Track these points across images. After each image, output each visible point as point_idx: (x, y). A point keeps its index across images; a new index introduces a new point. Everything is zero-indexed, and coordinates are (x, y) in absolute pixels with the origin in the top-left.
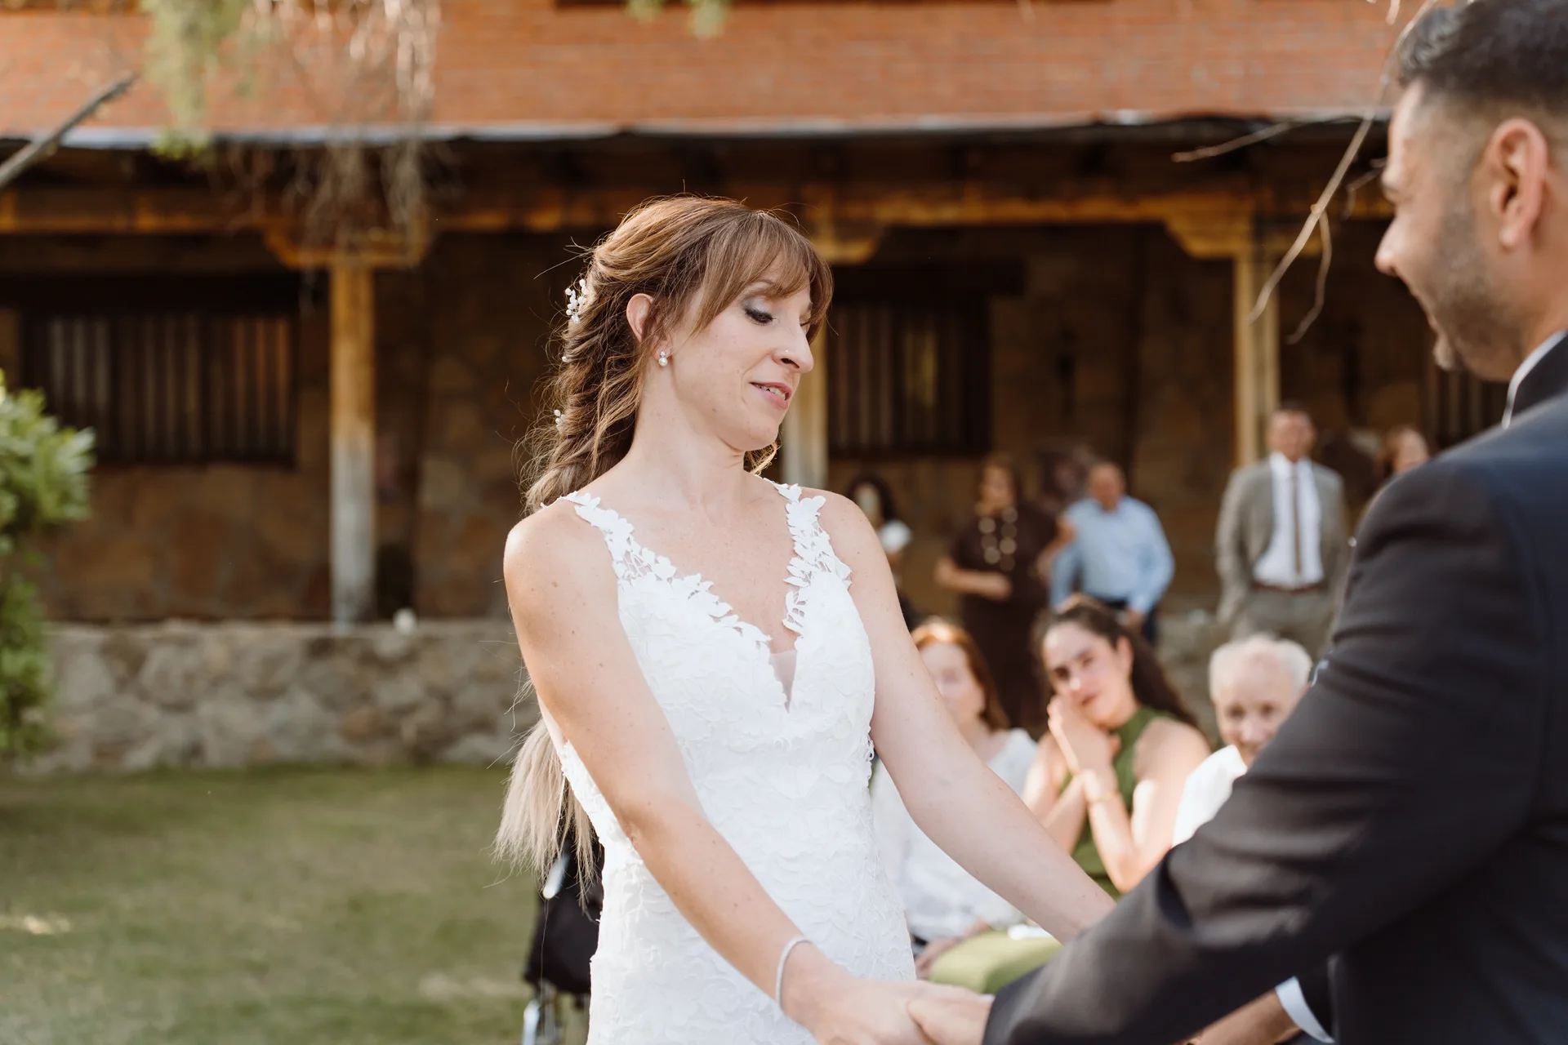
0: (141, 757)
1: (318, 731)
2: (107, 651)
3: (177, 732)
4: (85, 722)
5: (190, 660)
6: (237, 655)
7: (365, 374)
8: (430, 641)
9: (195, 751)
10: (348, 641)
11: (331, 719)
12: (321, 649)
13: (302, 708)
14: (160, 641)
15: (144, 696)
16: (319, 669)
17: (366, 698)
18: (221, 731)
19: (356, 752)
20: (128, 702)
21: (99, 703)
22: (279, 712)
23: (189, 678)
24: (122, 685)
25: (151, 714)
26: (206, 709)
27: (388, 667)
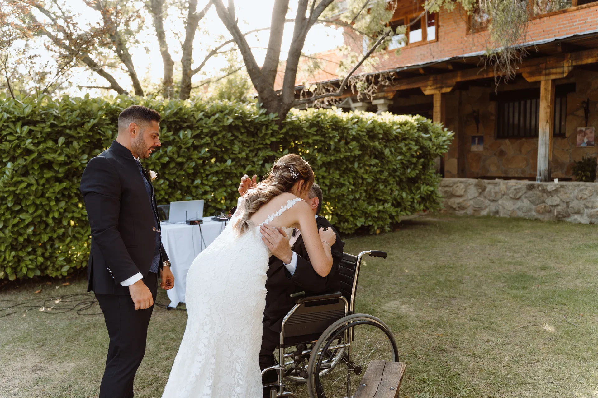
0: (484, 213)
1: (530, 210)
2: (477, 185)
3: (493, 207)
4: (471, 202)
5: (497, 189)
6: (508, 189)
7: (549, 110)
8: (562, 186)
9: (497, 212)
10: (539, 185)
11: (534, 207)
12: (531, 188)
13: (526, 203)
14: (489, 183)
15: (485, 197)
16: (531, 192)
17: (544, 202)
18: (504, 208)
19: (540, 217)
20: (482, 199)
21: (475, 198)
22: (519, 204)
23: (496, 193)
24: (480, 194)
25: (487, 202)
26: (500, 202)
27: (550, 193)
